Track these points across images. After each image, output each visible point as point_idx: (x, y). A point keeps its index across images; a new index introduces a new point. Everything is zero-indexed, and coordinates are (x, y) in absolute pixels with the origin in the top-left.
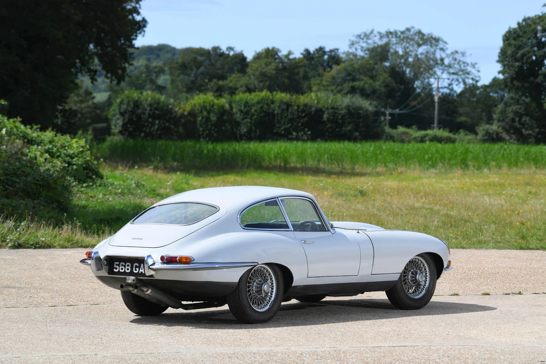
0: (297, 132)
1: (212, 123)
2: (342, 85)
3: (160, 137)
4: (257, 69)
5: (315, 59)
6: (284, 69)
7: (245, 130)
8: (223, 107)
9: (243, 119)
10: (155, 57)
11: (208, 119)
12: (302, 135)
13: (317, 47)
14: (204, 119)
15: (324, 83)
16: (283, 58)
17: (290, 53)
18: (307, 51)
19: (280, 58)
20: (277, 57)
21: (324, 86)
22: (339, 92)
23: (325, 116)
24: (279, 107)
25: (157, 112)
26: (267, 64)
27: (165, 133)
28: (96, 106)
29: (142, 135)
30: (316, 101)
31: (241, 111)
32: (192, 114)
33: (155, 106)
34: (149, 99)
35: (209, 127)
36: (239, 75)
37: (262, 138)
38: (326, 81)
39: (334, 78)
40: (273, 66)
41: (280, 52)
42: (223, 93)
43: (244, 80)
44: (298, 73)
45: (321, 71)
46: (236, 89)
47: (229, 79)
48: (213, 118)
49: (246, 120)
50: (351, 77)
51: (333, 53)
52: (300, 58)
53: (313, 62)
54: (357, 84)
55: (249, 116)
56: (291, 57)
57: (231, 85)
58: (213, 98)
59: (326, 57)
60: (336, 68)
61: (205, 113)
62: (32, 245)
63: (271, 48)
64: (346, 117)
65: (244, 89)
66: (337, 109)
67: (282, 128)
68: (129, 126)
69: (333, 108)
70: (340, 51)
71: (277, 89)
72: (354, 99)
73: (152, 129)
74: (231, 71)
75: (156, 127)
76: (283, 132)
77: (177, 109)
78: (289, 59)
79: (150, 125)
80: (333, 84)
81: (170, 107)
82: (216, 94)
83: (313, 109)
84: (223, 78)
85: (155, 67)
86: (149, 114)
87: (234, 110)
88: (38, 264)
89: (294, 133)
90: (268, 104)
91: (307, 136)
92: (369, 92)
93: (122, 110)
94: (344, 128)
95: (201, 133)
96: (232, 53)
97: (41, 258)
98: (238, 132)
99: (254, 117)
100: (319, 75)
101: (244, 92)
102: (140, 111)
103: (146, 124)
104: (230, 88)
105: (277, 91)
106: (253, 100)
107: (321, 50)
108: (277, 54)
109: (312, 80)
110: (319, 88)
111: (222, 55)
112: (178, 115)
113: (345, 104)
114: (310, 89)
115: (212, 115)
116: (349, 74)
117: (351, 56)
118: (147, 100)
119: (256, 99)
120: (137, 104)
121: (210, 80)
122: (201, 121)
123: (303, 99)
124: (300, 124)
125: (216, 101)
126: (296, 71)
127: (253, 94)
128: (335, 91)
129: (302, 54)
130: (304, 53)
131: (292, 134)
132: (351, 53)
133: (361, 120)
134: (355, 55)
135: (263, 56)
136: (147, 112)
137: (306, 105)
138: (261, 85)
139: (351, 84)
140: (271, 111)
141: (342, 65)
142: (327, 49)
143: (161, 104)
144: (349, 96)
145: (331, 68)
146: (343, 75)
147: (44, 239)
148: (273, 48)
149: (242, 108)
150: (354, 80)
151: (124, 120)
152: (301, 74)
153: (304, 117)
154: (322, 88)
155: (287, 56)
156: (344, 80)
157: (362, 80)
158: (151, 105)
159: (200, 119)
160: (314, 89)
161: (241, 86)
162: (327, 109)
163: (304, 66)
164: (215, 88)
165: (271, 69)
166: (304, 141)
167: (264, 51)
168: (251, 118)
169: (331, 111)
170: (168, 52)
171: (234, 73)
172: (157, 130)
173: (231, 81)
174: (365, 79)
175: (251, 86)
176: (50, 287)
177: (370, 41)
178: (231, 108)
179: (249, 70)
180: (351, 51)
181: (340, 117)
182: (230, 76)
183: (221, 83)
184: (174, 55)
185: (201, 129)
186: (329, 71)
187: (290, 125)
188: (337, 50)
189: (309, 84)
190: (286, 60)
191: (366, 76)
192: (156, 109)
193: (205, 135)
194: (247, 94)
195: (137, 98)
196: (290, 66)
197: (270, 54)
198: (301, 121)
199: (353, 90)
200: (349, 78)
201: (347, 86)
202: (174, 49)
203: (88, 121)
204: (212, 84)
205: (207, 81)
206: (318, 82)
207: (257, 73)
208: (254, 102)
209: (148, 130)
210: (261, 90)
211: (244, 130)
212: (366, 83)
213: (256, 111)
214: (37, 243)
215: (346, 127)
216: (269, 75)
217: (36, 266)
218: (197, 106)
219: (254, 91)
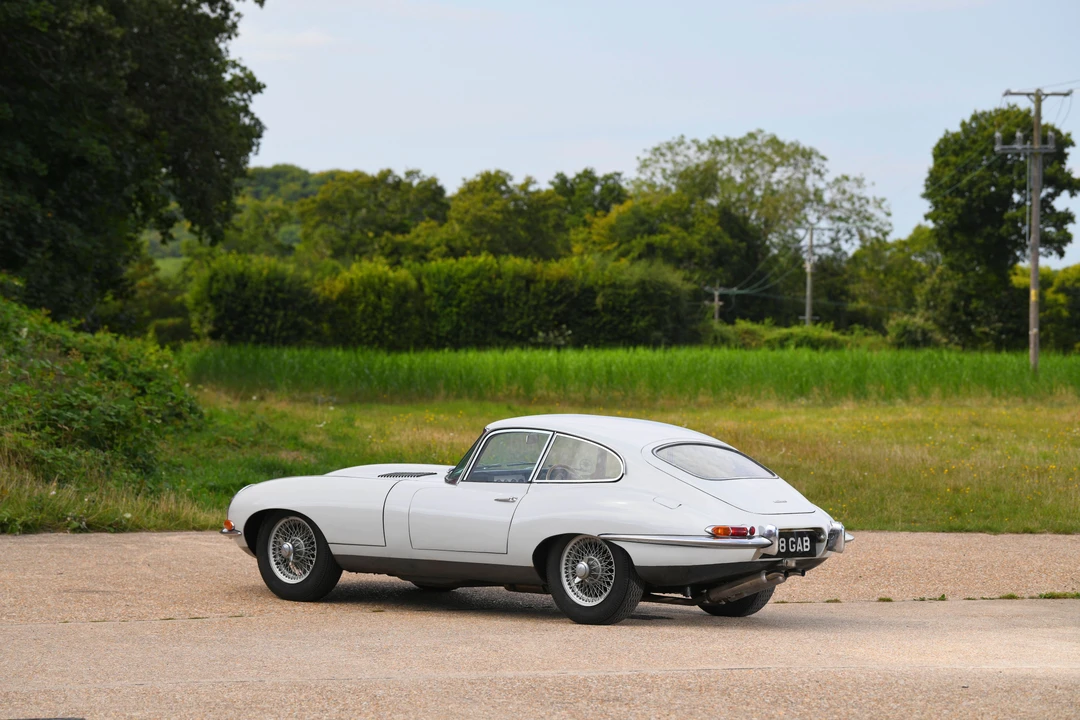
0: (546, 332)
1: (386, 314)
2: (629, 241)
3: (286, 342)
4: (467, 212)
5: (578, 193)
6: (519, 212)
7: (448, 328)
8: (405, 284)
9: (444, 307)
10: (268, 189)
11: (377, 308)
12: (555, 337)
13: (580, 170)
14: (370, 309)
15: (595, 238)
16: (517, 191)
17: (529, 181)
18: (562, 178)
19: (509, 191)
20: (503, 188)
21: (594, 243)
22: (624, 255)
23: (599, 300)
24: (512, 283)
25: (280, 295)
26: (488, 202)
27: (295, 336)
28: (161, 286)
29: (253, 337)
30: (581, 274)
31: (441, 293)
32: (347, 298)
33: (277, 284)
34: (265, 272)
35: (380, 322)
36: (433, 223)
37: (481, 343)
38: (599, 234)
39: (612, 229)
40: (497, 205)
41: (511, 179)
42: (402, 259)
43: (443, 233)
44: (546, 219)
45: (588, 216)
46: (427, 250)
47: (414, 232)
48: (386, 304)
49: (448, 310)
50: (646, 226)
51: (611, 182)
52: (548, 191)
53: (574, 199)
54: (657, 239)
55: (455, 302)
56: (532, 188)
57: (418, 242)
58: (387, 268)
59: (598, 188)
60: (616, 210)
61: (372, 297)
62: (110, 526)
63: (493, 172)
64: (638, 303)
65: (444, 249)
66: (622, 287)
67: (518, 324)
68: (228, 322)
69: (613, 285)
70: (623, 177)
71: (506, 249)
72: (654, 269)
73: (272, 327)
74: (417, 216)
75: (279, 323)
76: (519, 332)
77: (318, 289)
78: (527, 193)
79: (266, 320)
80: (611, 240)
81: (306, 285)
82: (390, 260)
83: (576, 289)
84: (403, 229)
85: (273, 211)
86: (266, 299)
87: (427, 290)
88: (126, 556)
89: (541, 334)
90: (490, 280)
91: (564, 338)
92: (680, 255)
93: (214, 292)
94: (634, 324)
95: (364, 334)
96: (416, 182)
97: (129, 547)
98: (434, 332)
99: (464, 304)
100: (586, 224)
101: (445, 256)
102: (248, 293)
103: (260, 318)
104: (416, 248)
105: (507, 254)
106: (462, 271)
107: (588, 176)
108: (504, 183)
109: (572, 232)
110: (586, 248)
111: (398, 184)
112: (321, 299)
113: (635, 279)
114: (568, 249)
115: (384, 299)
116: (643, 222)
117: (645, 188)
118: (260, 274)
119: (469, 269)
120: (242, 280)
121: (378, 235)
122: (364, 311)
123: (556, 269)
124: (551, 317)
125: (391, 274)
126: (542, 213)
127: (463, 260)
128: (615, 254)
129: (552, 183)
130: (556, 181)
131: (535, 335)
132: (643, 183)
133: (667, 308)
134: (652, 186)
135: (479, 187)
136: (262, 295)
137: (562, 281)
138: (477, 240)
139: (646, 239)
140: (496, 292)
141: (629, 204)
142: (599, 173)
143: (288, 280)
144: (643, 263)
145: (607, 210)
146: (630, 223)
147: (128, 515)
148: (498, 172)
149: (442, 286)
150: (652, 232)
151: (218, 310)
152: (551, 223)
153: (560, 302)
154: (590, 247)
155: (524, 187)
156: (632, 233)
157: (668, 232)
158: (269, 282)
159: (361, 307)
160: (577, 248)
161: (438, 245)
162: (603, 287)
163: (557, 205)
164: (387, 250)
165: (492, 213)
166: (559, 348)
167: (479, 179)
168: (458, 306)
169: (609, 291)
170: (293, 179)
171: (423, 219)
172: (282, 328)
173: (418, 236)
174: (674, 230)
175: (458, 244)
176: (156, 591)
177: (679, 159)
178: (421, 286)
179: (452, 214)
180: (643, 177)
181: (626, 302)
182: (416, 226)
183: (399, 238)
184: (305, 185)
185: (364, 328)
186: (605, 216)
187: (532, 317)
188: (619, 174)
189: (567, 241)
190: (522, 194)
191: (674, 223)
192: (279, 290)
193: (371, 338)
194: (451, 261)
195: (241, 269)
196: (530, 206)
197: (491, 183)
198: (554, 311)
199: (650, 252)
200: (642, 228)
201: (639, 243)
202: (305, 174)
203: (147, 313)
204: (383, 240)
205: (371, 234)
206: (581, 236)
207: (468, 219)
208: (464, 274)
209: (263, 330)
210: (477, 253)
211: (445, 327)
212: (674, 238)
213: (467, 292)
214: (117, 523)
215: (638, 322)
216: (491, 221)
217: (124, 559)
218: (356, 282)
219: (463, 254)
